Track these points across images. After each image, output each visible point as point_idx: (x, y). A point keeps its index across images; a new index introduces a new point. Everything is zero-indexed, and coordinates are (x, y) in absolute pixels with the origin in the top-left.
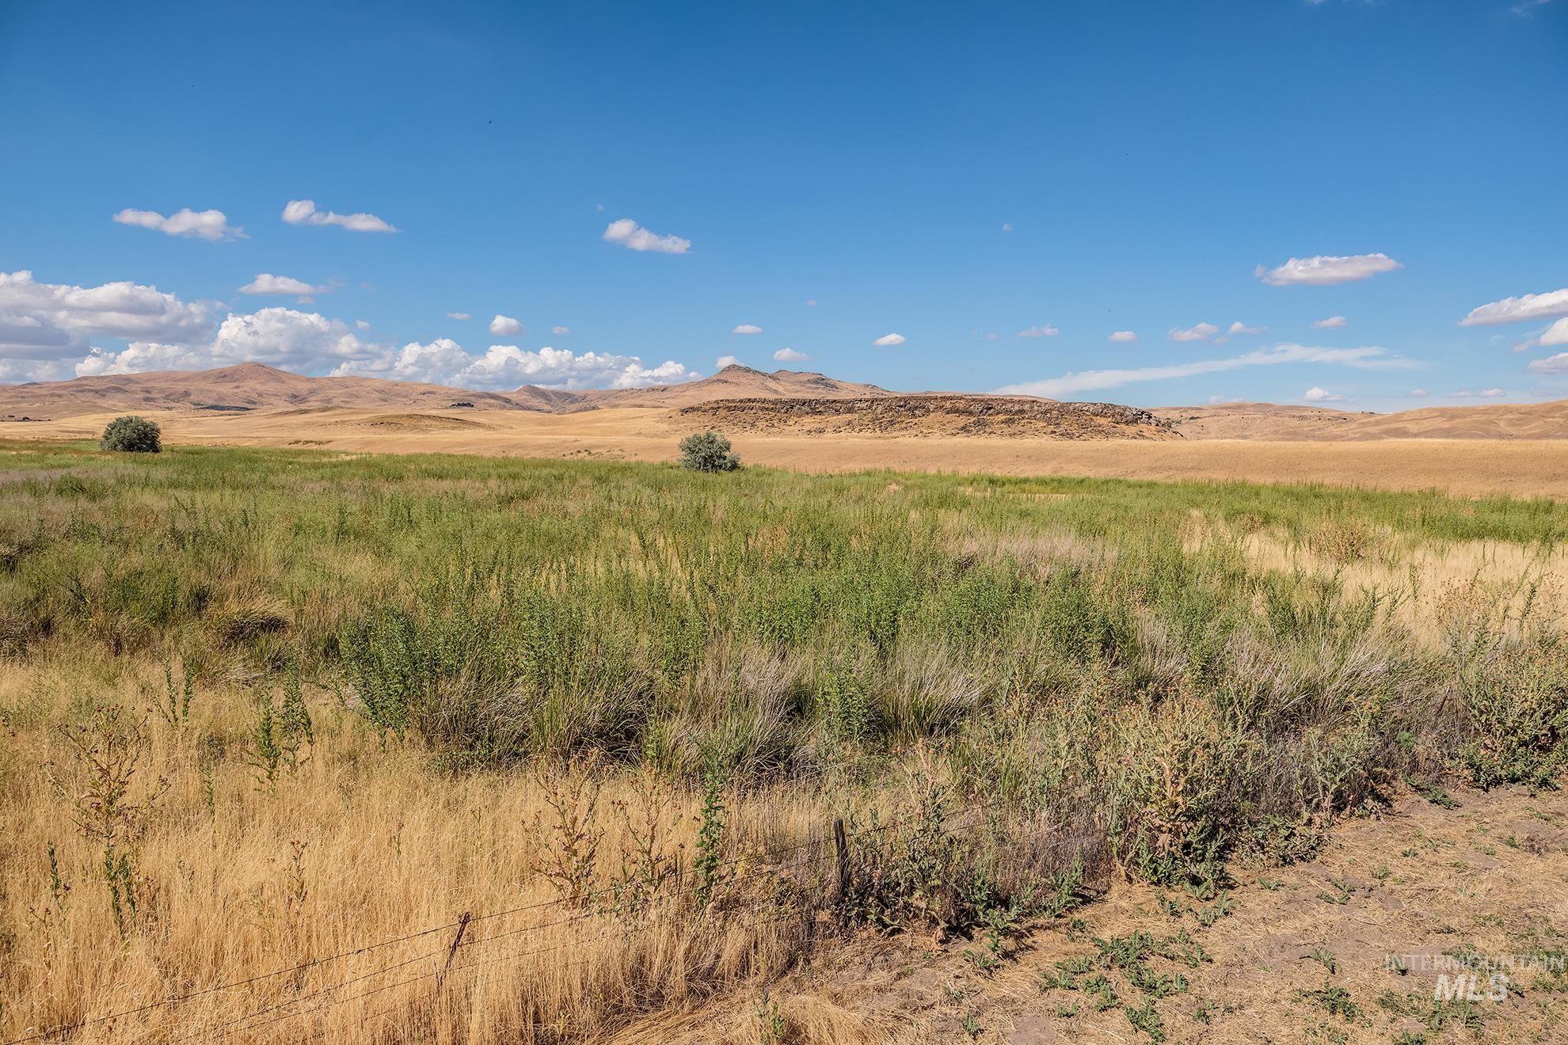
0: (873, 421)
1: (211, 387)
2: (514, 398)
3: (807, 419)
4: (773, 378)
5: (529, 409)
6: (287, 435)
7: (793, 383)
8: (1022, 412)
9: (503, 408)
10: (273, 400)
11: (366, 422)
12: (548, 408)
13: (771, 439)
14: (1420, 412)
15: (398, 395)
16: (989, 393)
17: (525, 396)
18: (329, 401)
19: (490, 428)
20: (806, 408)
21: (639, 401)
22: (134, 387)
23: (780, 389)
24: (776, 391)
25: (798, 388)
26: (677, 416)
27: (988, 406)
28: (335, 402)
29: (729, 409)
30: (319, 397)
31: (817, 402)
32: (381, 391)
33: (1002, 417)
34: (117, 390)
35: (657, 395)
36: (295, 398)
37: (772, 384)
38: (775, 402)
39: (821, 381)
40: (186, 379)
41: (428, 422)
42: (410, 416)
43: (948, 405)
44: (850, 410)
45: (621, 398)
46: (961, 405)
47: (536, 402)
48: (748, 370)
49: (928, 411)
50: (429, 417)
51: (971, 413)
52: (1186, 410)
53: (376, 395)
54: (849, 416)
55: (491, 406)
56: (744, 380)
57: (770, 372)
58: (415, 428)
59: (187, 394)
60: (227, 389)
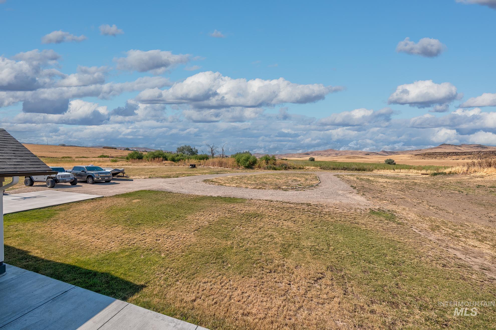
1: (324, 153)
2: (379, 153)
4: (459, 146)
5: (382, 155)
6: (332, 160)
9: (376, 155)
10: (333, 154)
11: (345, 158)
12: (388, 155)
13: (429, 161)
18: (342, 154)
20: (454, 154)
21: (412, 153)
22: (313, 153)
23: (462, 149)
26: (413, 156)
28: (343, 154)
29: (429, 154)
30: (340, 154)
31: (459, 152)
34: (311, 153)
36: (336, 154)
37: (459, 148)
40: (320, 151)
41: (356, 158)
42: (353, 157)
45: (407, 152)
47: (384, 154)
53: (350, 153)
55: (374, 154)
56: (447, 147)
58: (354, 159)
59: (320, 154)
60: (326, 153)
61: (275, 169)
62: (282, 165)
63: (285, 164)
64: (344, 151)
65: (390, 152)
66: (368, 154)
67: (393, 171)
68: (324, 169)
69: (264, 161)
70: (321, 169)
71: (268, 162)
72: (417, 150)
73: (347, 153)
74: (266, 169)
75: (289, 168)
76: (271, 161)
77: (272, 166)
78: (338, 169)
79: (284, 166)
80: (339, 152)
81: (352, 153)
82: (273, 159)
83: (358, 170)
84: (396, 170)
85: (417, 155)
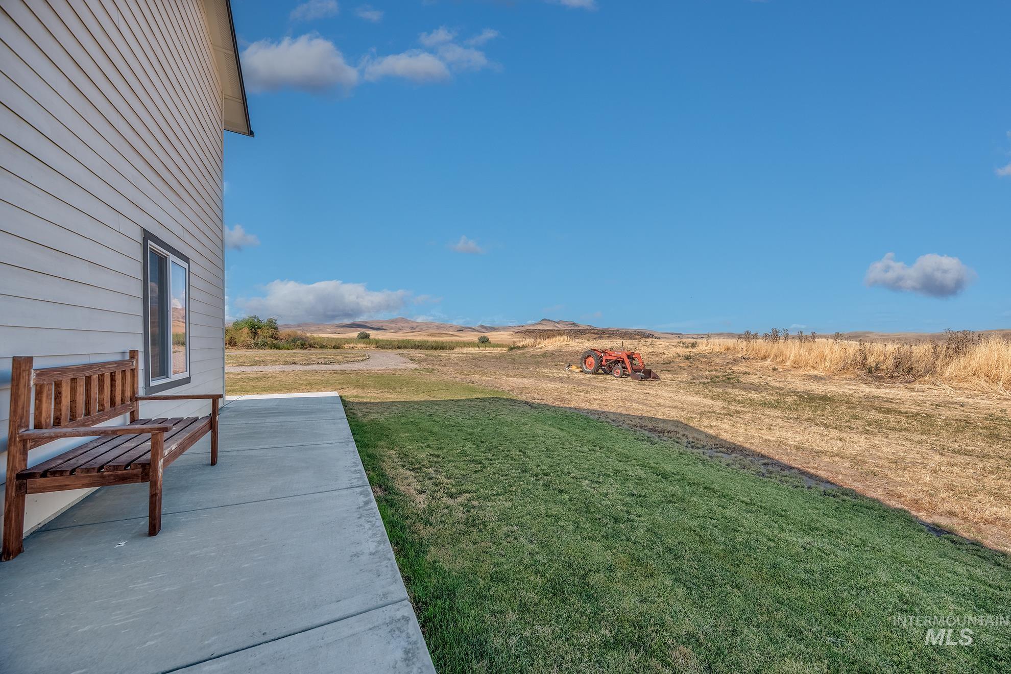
1: (389, 325)
2: (475, 328)
4: (558, 323)
5: (481, 332)
6: (405, 338)
7: (564, 325)
9: (473, 332)
10: (406, 328)
12: (488, 332)
15: (442, 327)
16: (631, 328)
17: (480, 328)
18: (422, 329)
21: (514, 330)
23: (560, 327)
24: (558, 327)
27: (604, 332)
28: (424, 329)
30: (419, 328)
32: (437, 326)
33: (607, 335)
35: (520, 328)
36: (412, 328)
37: (557, 325)
39: (573, 324)
40: (382, 322)
41: (443, 335)
42: (438, 333)
43: (592, 331)
45: (508, 329)
48: (549, 320)
49: (586, 333)
50: (446, 333)
51: (598, 334)
53: (435, 327)
55: (469, 331)
56: (547, 324)
57: (556, 321)
58: (440, 337)
59: (382, 327)
60: (393, 325)
61: (277, 347)
62: (295, 339)
63: (302, 339)
64: (426, 324)
65: (489, 327)
66: (460, 330)
67: (477, 349)
68: (383, 347)
69: (246, 330)
70: (377, 347)
71: (256, 333)
72: (519, 326)
73: (430, 328)
74: (252, 348)
75: (311, 346)
76: (266, 331)
77: (269, 340)
78: (405, 347)
79: (298, 342)
80: (416, 324)
81: (438, 328)
82: (271, 327)
83: (435, 349)
84: (481, 349)
85: (517, 333)
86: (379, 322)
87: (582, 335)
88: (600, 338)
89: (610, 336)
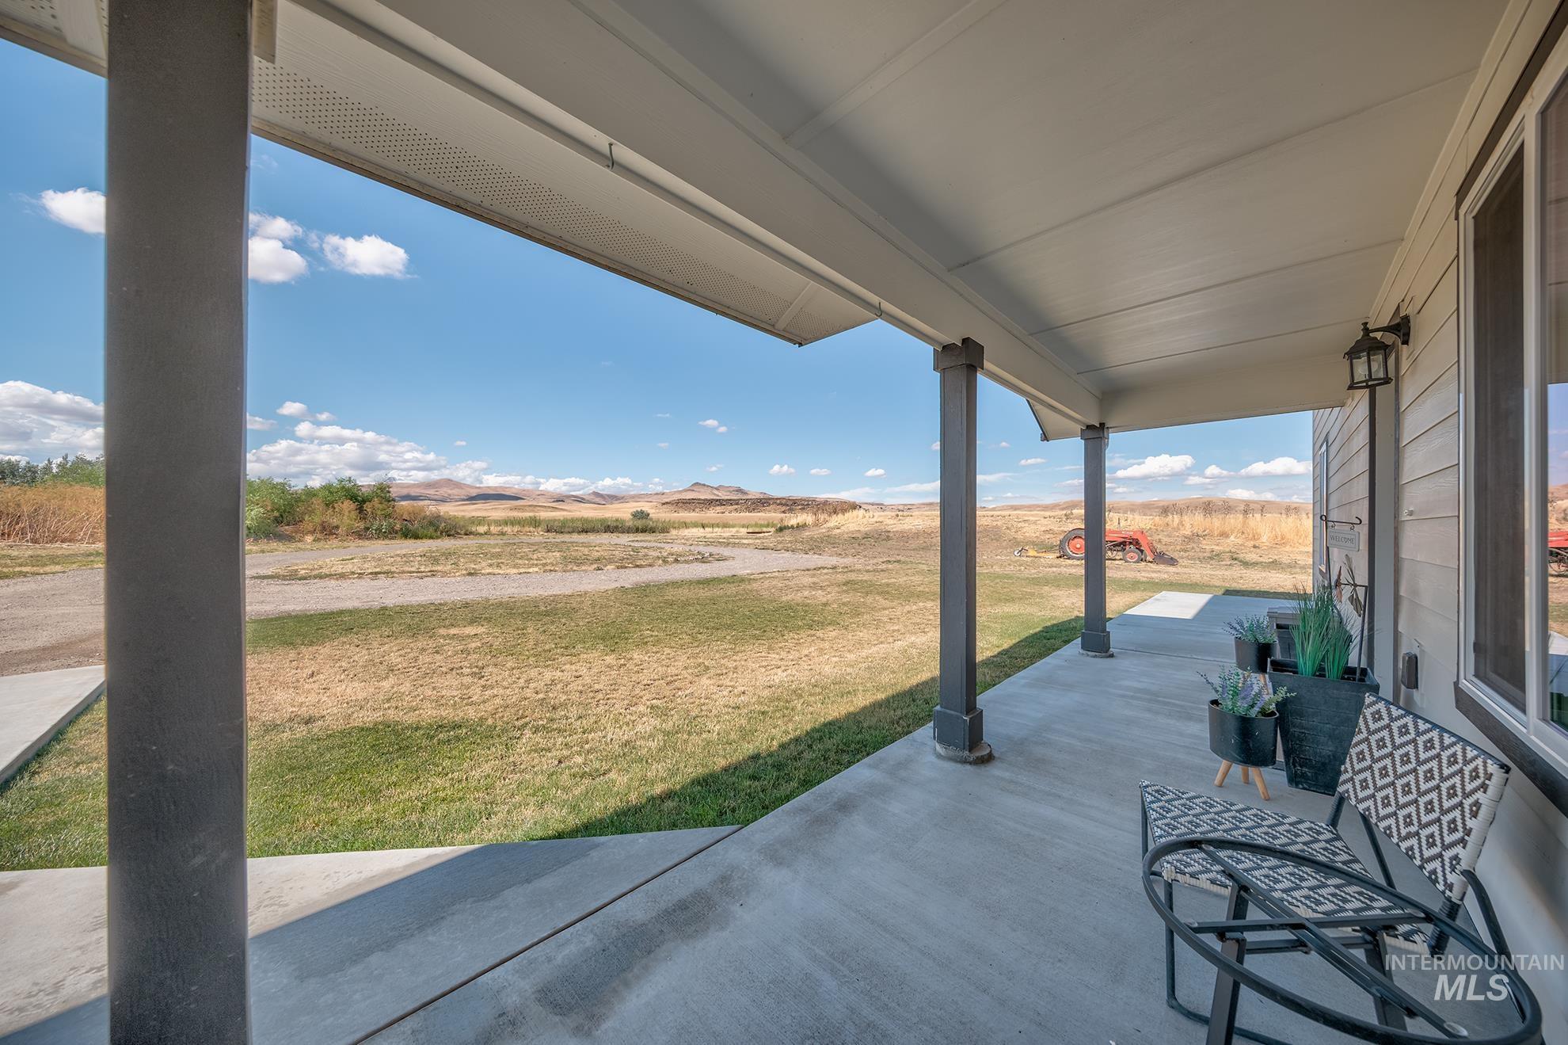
0: (746, 508)
3: (718, 508)
4: (717, 489)
5: (595, 503)
7: (726, 491)
8: (808, 505)
9: (581, 502)
11: (507, 508)
12: (604, 503)
14: (1003, 506)
19: (570, 511)
20: (718, 503)
21: (650, 500)
23: (720, 494)
24: (718, 496)
25: (728, 494)
26: (659, 506)
27: (795, 502)
29: (683, 503)
31: (723, 500)
33: (800, 507)
35: (659, 496)
37: (716, 492)
38: (704, 500)
41: (539, 508)
42: (530, 506)
43: (778, 501)
44: (737, 504)
45: (641, 498)
46: (784, 502)
47: (598, 500)
48: (704, 485)
49: (769, 504)
50: (539, 506)
51: (788, 505)
52: (905, 505)
54: (736, 506)
55: (575, 501)
56: (700, 490)
57: (715, 486)
59: (409, 494)
60: (431, 491)
65: (608, 496)
66: (560, 500)
71: (360, 511)
85: (664, 504)
86: (402, 487)
87: (764, 506)
88: (791, 510)
89: (804, 509)
